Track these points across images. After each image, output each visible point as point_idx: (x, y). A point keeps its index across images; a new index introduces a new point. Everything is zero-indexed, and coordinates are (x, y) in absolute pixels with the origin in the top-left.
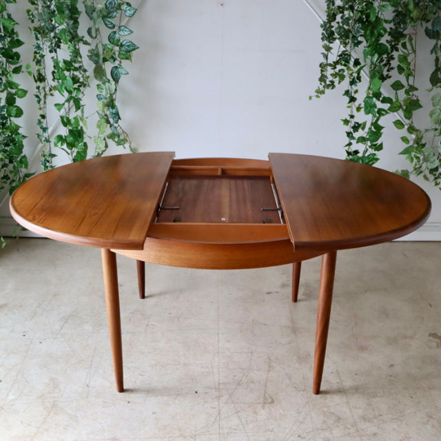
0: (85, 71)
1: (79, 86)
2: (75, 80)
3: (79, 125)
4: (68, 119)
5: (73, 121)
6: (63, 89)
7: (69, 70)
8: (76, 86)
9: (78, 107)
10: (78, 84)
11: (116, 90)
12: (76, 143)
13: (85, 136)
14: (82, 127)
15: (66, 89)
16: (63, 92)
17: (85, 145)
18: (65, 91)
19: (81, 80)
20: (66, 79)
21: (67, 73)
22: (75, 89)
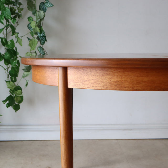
0: (20, 4)
1: (15, 17)
2: (12, 11)
3: (14, 46)
4: (6, 40)
5: (9, 43)
6: (3, 17)
7: (7, 4)
8: (12, 16)
9: (14, 32)
10: (14, 15)
11: (44, 16)
12: (11, 61)
13: (18, 56)
14: (16, 48)
15: (5, 18)
16: (3, 20)
17: (18, 62)
18: (4, 19)
19: (17, 11)
20: (5, 10)
21: (6, 6)
22: (11, 18)
